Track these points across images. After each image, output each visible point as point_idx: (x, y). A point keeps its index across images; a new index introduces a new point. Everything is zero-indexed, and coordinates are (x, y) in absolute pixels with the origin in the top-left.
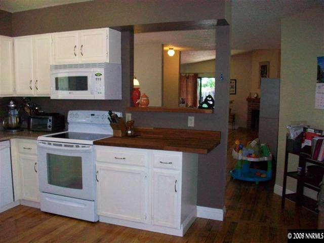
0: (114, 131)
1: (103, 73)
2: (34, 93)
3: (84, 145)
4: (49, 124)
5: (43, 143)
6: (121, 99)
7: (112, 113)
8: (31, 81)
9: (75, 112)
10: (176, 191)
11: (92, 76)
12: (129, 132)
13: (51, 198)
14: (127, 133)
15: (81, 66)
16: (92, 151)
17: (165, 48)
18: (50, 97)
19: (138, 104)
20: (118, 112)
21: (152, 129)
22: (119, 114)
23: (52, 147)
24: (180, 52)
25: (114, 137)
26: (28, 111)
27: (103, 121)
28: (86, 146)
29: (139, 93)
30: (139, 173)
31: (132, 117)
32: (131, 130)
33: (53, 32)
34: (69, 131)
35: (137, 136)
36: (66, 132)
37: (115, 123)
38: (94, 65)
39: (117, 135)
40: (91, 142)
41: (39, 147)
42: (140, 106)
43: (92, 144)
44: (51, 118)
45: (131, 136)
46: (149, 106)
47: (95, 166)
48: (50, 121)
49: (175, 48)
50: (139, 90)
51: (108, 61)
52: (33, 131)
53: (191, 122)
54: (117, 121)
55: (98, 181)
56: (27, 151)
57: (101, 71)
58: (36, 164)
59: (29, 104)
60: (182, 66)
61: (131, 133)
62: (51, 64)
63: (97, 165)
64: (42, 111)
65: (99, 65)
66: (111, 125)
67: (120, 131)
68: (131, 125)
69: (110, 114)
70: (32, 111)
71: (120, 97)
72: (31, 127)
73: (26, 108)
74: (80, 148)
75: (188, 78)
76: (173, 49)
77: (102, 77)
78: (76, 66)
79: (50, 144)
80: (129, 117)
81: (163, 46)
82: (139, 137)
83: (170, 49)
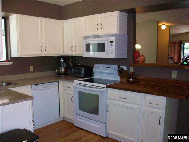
0: (121, 79)
1: (114, 41)
2: (74, 54)
3: (100, 88)
4: (82, 72)
5: (76, 84)
6: (127, 57)
7: (120, 67)
8: (72, 46)
9: (98, 65)
10: (160, 124)
11: (108, 43)
12: (131, 80)
13: (81, 119)
14: (130, 80)
15: (101, 36)
16: (105, 91)
17: (160, 24)
18: (82, 56)
19: (138, 61)
20: (124, 66)
21: (147, 78)
22: (125, 68)
23: (81, 87)
24: (170, 27)
25: (121, 82)
26: (71, 64)
27: (115, 72)
28: (102, 88)
29: (139, 54)
30: (135, 109)
31: (133, 70)
32: (132, 79)
33: (85, 16)
34: (94, 77)
35: (136, 82)
36: (92, 78)
37: (121, 74)
38: (109, 36)
39: (123, 82)
40: (105, 86)
41: (74, 86)
42: (139, 62)
43: (105, 87)
44: (83, 69)
45: (133, 83)
46: (145, 62)
47: (107, 102)
48: (83, 70)
49: (166, 24)
50: (139, 52)
51: (118, 33)
52: (73, 76)
53: (174, 75)
54: (123, 72)
55: (108, 111)
56: (68, 88)
57: (113, 39)
58: (72, 97)
59: (71, 60)
60: (171, 36)
61: (132, 81)
62: (84, 36)
63: (108, 101)
64: (79, 65)
65: (112, 36)
66: (119, 75)
67: (125, 79)
68: (132, 75)
69: (119, 67)
70: (73, 64)
71: (126, 57)
72: (72, 74)
73: (70, 63)
74: (98, 89)
75: (175, 43)
76: (164, 25)
77: (114, 43)
78: (98, 36)
79: (80, 85)
80: (131, 70)
81: (158, 23)
82: (138, 83)
83: (163, 25)
